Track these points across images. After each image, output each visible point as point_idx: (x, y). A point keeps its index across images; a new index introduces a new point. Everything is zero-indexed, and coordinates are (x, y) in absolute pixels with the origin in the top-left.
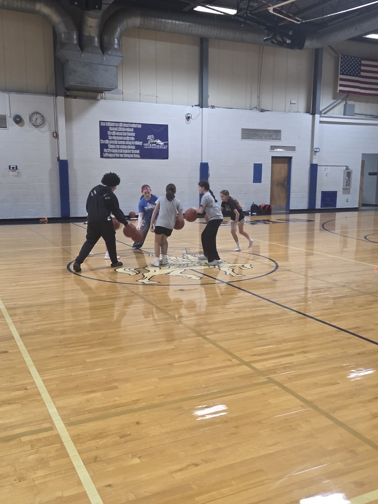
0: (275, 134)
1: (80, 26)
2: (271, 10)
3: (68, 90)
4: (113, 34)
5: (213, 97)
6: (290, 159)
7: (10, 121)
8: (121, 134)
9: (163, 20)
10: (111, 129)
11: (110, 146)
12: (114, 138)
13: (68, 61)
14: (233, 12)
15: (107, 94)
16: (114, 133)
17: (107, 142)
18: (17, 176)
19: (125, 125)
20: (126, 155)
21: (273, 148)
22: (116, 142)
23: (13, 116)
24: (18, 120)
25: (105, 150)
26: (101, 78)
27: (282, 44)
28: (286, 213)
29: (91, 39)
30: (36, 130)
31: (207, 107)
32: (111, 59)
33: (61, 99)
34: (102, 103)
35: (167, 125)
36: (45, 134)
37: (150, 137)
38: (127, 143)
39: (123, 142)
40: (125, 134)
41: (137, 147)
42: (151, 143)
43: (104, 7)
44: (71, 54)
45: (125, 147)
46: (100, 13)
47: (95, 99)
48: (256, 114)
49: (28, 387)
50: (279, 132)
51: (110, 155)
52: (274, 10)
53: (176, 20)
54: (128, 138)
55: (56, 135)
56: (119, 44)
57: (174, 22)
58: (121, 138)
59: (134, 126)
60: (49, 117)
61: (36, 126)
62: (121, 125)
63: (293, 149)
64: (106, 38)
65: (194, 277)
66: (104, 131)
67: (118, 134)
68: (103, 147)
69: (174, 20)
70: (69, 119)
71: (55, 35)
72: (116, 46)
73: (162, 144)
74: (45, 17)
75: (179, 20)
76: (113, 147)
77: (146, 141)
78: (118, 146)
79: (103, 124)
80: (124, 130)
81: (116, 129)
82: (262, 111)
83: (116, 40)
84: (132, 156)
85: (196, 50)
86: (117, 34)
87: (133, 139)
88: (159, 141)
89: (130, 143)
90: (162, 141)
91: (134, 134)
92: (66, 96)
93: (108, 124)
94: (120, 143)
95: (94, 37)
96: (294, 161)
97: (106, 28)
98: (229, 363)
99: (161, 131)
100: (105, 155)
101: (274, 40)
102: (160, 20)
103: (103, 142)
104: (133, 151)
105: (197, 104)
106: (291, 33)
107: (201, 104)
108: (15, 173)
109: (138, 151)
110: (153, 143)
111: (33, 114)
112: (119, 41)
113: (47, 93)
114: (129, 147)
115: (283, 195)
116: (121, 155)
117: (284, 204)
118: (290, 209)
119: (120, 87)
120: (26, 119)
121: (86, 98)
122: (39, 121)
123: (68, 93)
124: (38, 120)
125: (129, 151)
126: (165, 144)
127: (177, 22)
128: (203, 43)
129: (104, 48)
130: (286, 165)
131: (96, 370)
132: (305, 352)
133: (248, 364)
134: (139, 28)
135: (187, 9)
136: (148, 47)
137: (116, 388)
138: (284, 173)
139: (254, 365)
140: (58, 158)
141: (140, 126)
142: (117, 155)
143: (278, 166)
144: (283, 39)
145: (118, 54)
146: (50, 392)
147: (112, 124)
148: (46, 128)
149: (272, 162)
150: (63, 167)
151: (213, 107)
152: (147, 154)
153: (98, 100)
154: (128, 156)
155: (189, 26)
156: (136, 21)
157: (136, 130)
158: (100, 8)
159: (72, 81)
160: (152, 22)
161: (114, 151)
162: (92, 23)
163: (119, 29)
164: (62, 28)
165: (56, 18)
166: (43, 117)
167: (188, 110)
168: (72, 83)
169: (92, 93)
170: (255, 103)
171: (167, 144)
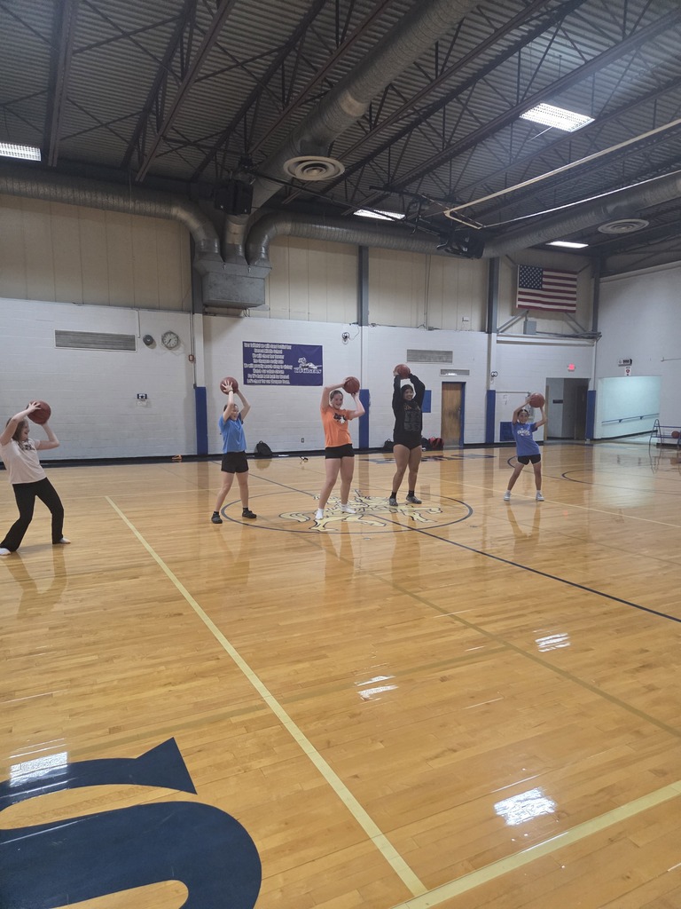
0: (446, 356)
1: (221, 234)
2: (447, 213)
3: (206, 306)
4: (260, 241)
5: (373, 314)
6: (463, 384)
7: (139, 343)
8: (268, 356)
9: (318, 226)
10: (256, 351)
11: (255, 371)
12: (260, 361)
13: (208, 273)
14: (399, 216)
15: (252, 311)
16: (260, 356)
17: (251, 366)
18: (146, 406)
19: (272, 346)
20: (273, 382)
21: (443, 372)
22: (262, 366)
23: (143, 336)
24: (149, 341)
25: (249, 376)
26: (247, 292)
27: (458, 253)
28: (460, 448)
29: (235, 247)
30: (169, 352)
31: (367, 325)
32: (258, 270)
33: (199, 317)
34: (245, 320)
35: (321, 347)
36: (178, 358)
37: (302, 360)
38: (275, 367)
39: (270, 367)
40: (272, 357)
41: (287, 372)
42: (303, 367)
43: (253, 210)
44: (213, 266)
45: (273, 372)
46: (245, 218)
47: (238, 316)
48: (423, 332)
49: (220, 657)
50: (450, 353)
51: (255, 381)
52: (452, 214)
53: (332, 226)
54: (276, 362)
55: (192, 359)
56: (267, 254)
57: (329, 228)
58: (268, 361)
59: (283, 347)
60: (185, 339)
61: (170, 348)
62: (268, 346)
63: (466, 372)
64: (251, 247)
65: (376, 524)
66: (248, 353)
67: (264, 356)
68: (247, 371)
69: (329, 225)
70: (207, 338)
71: (193, 243)
72: (263, 256)
73: (316, 367)
74: (182, 223)
75: (335, 226)
76: (259, 371)
77: (298, 365)
78: (264, 371)
79: (247, 345)
80: (271, 351)
81: (262, 351)
82: (431, 329)
83: (263, 249)
84: (280, 382)
85: (354, 260)
86: (265, 242)
87: (282, 362)
88: (311, 365)
89: (278, 367)
90: (316, 365)
91: (282, 357)
92: (205, 313)
93: (253, 346)
94: (267, 367)
95: (238, 246)
96: (468, 388)
97: (251, 236)
98: (451, 626)
99: (315, 353)
100: (249, 381)
101: (449, 248)
102: (314, 226)
103: (247, 366)
104: (282, 377)
105: (356, 321)
106: (467, 240)
107: (360, 322)
108: (144, 403)
109: (288, 377)
110: (305, 367)
111: (166, 334)
112: (266, 250)
113: (182, 310)
114: (277, 372)
115: (456, 426)
116: (268, 382)
117: (456, 437)
118: (465, 443)
119: (267, 303)
120: (158, 339)
121: (227, 315)
122: (173, 342)
123: (207, 310)
124: (172, 341)
125: (278, 377)
126: (318, 368)
127: (333, 228)
128: (362, 252)
129: (250, 258)
130: (459, 392)
131: (295, 635)
132: (539, 612)
133: (475, 627)
134: (290, 235)
135: (346, 213)
136: (298, 257)
137: (325, 656)
138: (456, 401)
139: (482, 627)
140: (195, 385)
141: (290, 348)
142: (263, 381)
143: (449, 393)
144: (459, 247)
145: (266, 265)
146: (248, 662)
147: (258, 346)
148: (181, 349)
149: (443, 389)
150: (201, 395)
151: (374, 325)
152: (297, 380)
153: (241, 317)
154: (276, 382)
155: (347, 233)
156: (287, 227)
157: (285, 352)
158: (249, 212)
159: (213, 295)
160: (305, 228)
161: (259, 376)
162: (236, 229)
163: (266, 236)
164: (201, 236)
165: (194, 224)
166: (177, 337)
167: (346, 328)
168: (212, 299)
169: (235, 309)
170: (422, 320)
171: (321, 368)
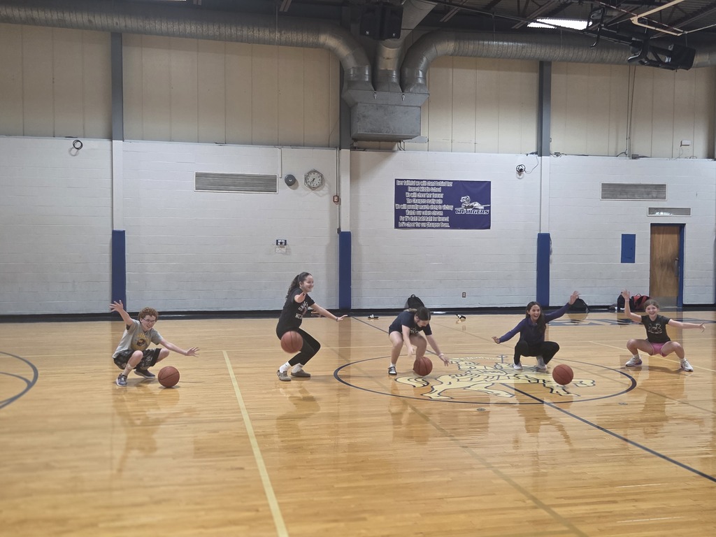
0: (657, 190)
1: (373, 60)
2: (635, 20)
3: (355, 140)
4: (416, 65)
5: (557, 140)
6: (682, 226)
7: (281, 183)
8: (424, 195)
9: (486, 43)
10: (410, 189)
11: (408, 212)
12: (414, 201)
13: (357, 104)
14: (580, 25)
15: (407, 144)
16: (414, 195)
17: (404, 206)
18: (286, 253)
19: (429, 184)
20: (429, 225)
21: (652, 211)
22: (417, 207)
23: (284, 176)
24: (291, 181)
25: (402, 218)
26: (398, 124)
27: (658, 63)
28: (677, 310)
29: (388, 74)
30: (312, 193)
31: (549, 154)
32: (414, 97)
33: (346, 153)
34: (399, 156)
35: (489, 183)
36: (321, 199)
37: (463, 199)
38: (432, 207)
39: (427, 207)
40: (429, 196)
41: (446, 213)
42: (466, 207)
43: (404, 34)
44: (364, 97)
45: (429, 213)
46: (399, 42)
47: (391, 150)
48: (625, 161)
49: (260, 509)
50: (663, 186)
51: (408, 225)
52: (640, 20)
53: (503, 41)
54: (433, 201)
55: (337, 199)
56: (424, 78)
57: (501, 43)
58: (424, 201)
59: (443, 184)
60: (330, 178)
61: (313, 189)
62: (424, 183)
63: (686, 211)
64: (407, 71)
65: (503, 394)
66: (401, 192)
67: (420, 195)
68: (399, 213)
69: (501, 41)
70: (355, 177)
71: (342, 72)
72: (420, 81)
73: (482, 207)
74: (331, 52)
75: (507, 41)
76: (413, 213)
77: (459, 205)
78: (419, 213)
79: (400, 183)
80: (428, 189)
81: (417, 189)
82: (635, 157)
83: (421, 73)
84: (438, 225)
85: (533, 78)
86: (423, 64)
87: (440, 201)
88: (477, 205)
89: (436, 207)
90: (482, 204)
91: (441, 196)
92: (353, 148)
93: (407, 183)
94: (422, 207)
95: (392, 71)
96: (687, 230)
97: (407, 60)
98: (521, 504)
99: (481, 191)
100: (401, 225)
101: (643, 60)
102: (481, 42)
103: (398, 206)
104: (440, 219)
105: (534, 151)
106: (670, 48)
107: (540, 152)
108: (284, 250)
109: (447, 219)
110: (469, 207)
111: (310, 173)
112: (424, 74)
113: (328, 146)
114: (434, 213)
115: (671, 281)
116: (424, 225)
117: (672, 294)
118: (685, 302)
119: (424, 133)
120: (300, 180)
121: (379, 149)
122: (317, 181)
123: (355, 144)
124: (315, 180)
125: (435, 219)
126: (485, 208)
127: (506, 43)
128: (544, 69)
129: (404, 84)
130: (676, 237)
131: (344, 497)
132: (636, 500)
133: (547, 508)
134: (452, 55)
135: (517, 26)
136: (465, 78)
137: (364, 519)
138: (672, 248)
139: (556, 510)
140: (339, 230)
141: (450, 184)
142: (418, 225)
143: (662, 238)
144: (657, 57)
145: (423, 91)
146: (284, 516)
147: (413, 183)
148: (326, 189)
149: (652, 232)
150: (345, 241)
151: (557, 154)
152: (459, 222)
153: (394, 151)
154: (433, 225)
155: (523, 47)
156: (448, 46)
157: (444, 189)
158: (398, 36)
159: (360, 128)
160: (471, 46)
161: (413, 219)
162: (390, 54)
163: (425, 59)
164: (351, 63)
165: (343, 51)
166: (322, 176)
167: (521, 159)
168: (361, 132)
169: (387, 143)
170: (623, 146)
171: (489, 208)
